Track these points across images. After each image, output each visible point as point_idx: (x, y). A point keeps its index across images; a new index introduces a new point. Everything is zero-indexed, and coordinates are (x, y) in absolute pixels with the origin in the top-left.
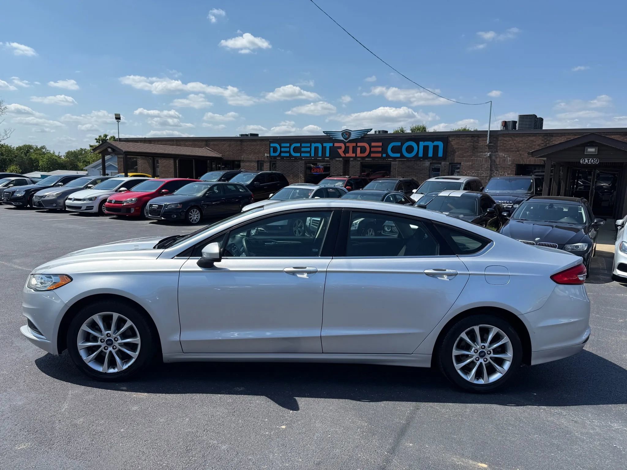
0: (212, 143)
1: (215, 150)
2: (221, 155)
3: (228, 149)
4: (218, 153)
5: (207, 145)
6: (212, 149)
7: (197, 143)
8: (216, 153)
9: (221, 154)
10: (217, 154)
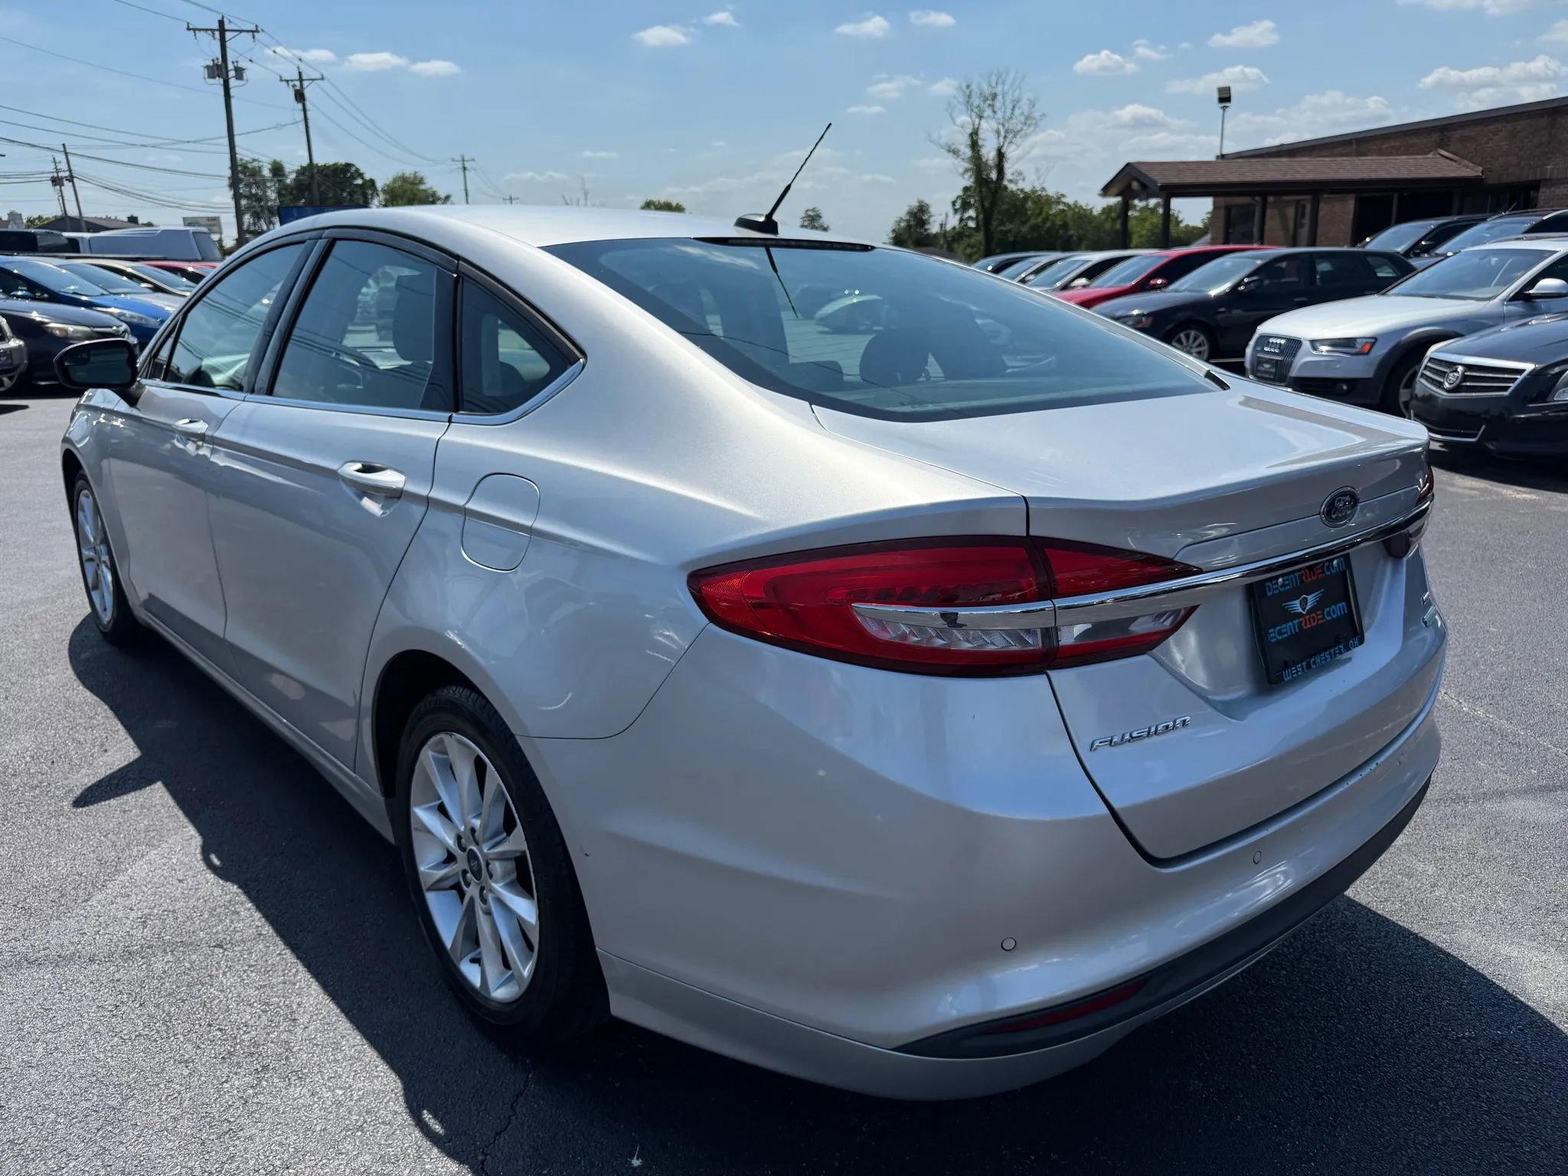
0: (1458, 134)
1: (1463, 157)
2: (1481, 168)
3: (1505, 148)
4: (1471, 164)
5: (1442, 144)
6: (1455, 154)
7: (1415, 140)
8: (1464, 166)
9: (1480, 165)
10: (1468, 167)
